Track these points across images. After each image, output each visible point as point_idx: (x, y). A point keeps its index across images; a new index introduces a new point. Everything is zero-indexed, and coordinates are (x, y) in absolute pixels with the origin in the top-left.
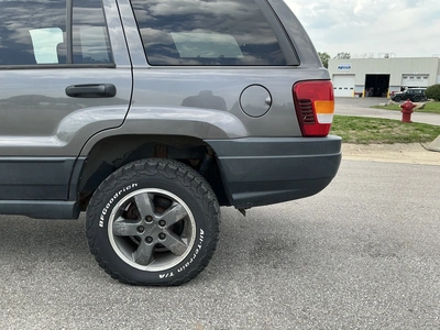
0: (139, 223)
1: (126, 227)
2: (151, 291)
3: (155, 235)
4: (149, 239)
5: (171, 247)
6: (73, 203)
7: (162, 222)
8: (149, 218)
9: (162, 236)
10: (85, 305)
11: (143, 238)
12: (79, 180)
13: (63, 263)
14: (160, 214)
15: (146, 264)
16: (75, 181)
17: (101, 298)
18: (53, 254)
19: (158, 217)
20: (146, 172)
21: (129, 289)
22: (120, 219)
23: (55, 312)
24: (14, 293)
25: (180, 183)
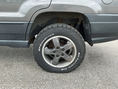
0: (54, 50)
1: (49, 51)
2: (58, 75)
3: (60, 54)
4: (58, 56)
5: (66, 59)
6: (27, 41)
7: (63, 50)
8: (58, 48)
9: (63, 55)
10: (35, 82)
11: (56, 55)
12: (30, 32)
13: (23, 63)
14: (63, 46)
15: (56, 65)
16: (28, 32)
17: (40, 78)
18: (19, 59)
19: (62, 48)
20: (58, 29)
21: (50, 74)
22: (46, 48)
23: (23, 85)
24: (6, 76)
25: (72, 34)
